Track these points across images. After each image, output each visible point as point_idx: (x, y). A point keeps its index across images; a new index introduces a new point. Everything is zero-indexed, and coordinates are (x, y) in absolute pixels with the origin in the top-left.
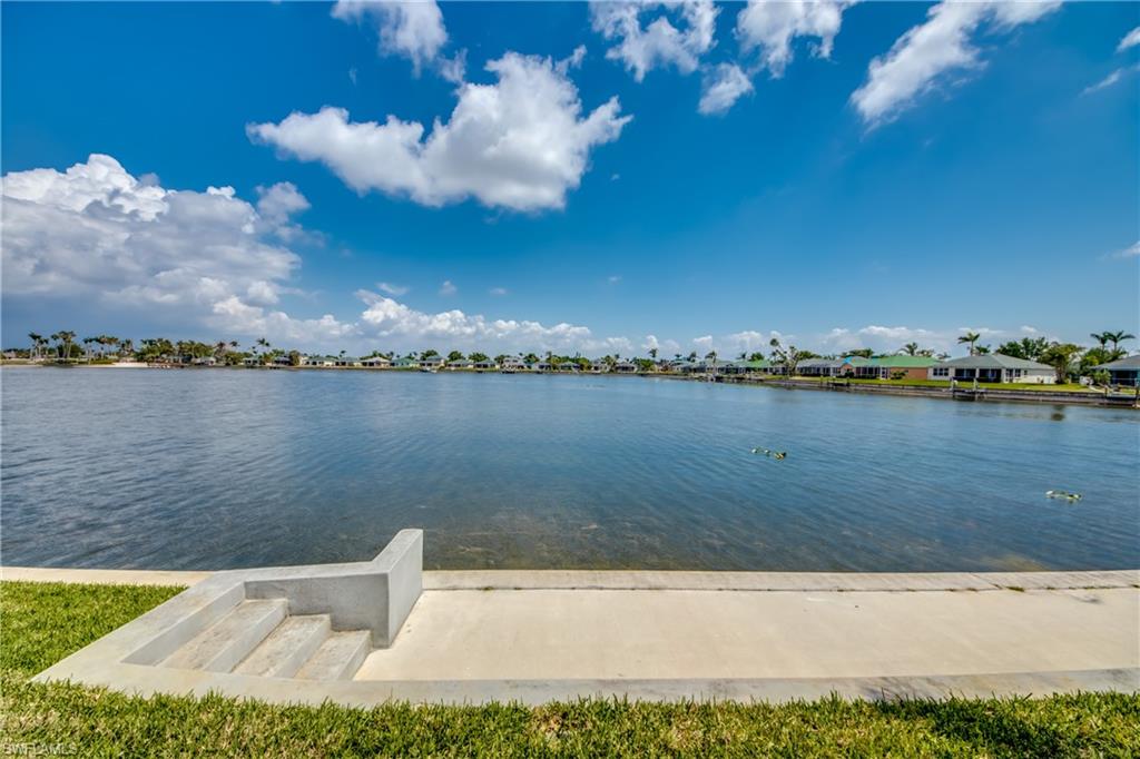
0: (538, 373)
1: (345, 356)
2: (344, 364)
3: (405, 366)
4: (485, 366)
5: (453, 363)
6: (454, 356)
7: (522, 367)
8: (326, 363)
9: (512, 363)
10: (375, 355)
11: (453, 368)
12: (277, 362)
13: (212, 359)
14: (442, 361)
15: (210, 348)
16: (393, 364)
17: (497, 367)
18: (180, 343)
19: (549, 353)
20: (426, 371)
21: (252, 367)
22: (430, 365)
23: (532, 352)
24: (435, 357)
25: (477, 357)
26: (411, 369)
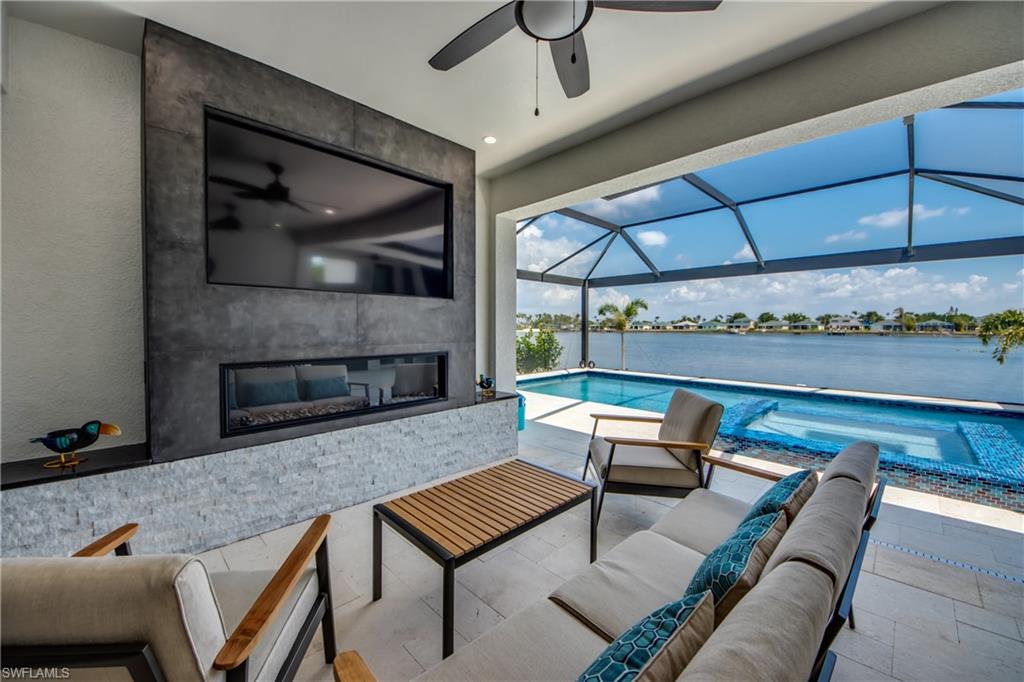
0: (882, 334)
1: (658, 321)
2: (658, 328)
3: (712, 328)
4: (804, 327)
5: (765, 325)
6: (765, 318)
7: (857, 328)
8: (645, 327)
9: (841, 324)
10: (684, 319)
11: (764, 330)
12: (611, 327)
13: (572, 326)
14: (752, 323)
15: (570, 318)
16: (700, 327)
17: (821, 328)
18: (556, 316)
19: (901, 310)
20: (734, 333)
21: (595, 331)
22: (739, 327)
23: (872, 310)
24: (742, 319)
25: (793, 319)
26: (719, 332)
